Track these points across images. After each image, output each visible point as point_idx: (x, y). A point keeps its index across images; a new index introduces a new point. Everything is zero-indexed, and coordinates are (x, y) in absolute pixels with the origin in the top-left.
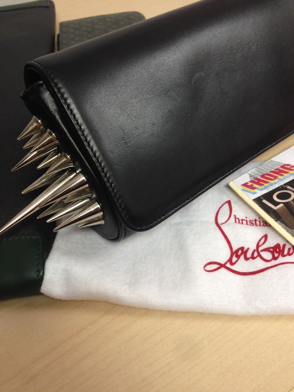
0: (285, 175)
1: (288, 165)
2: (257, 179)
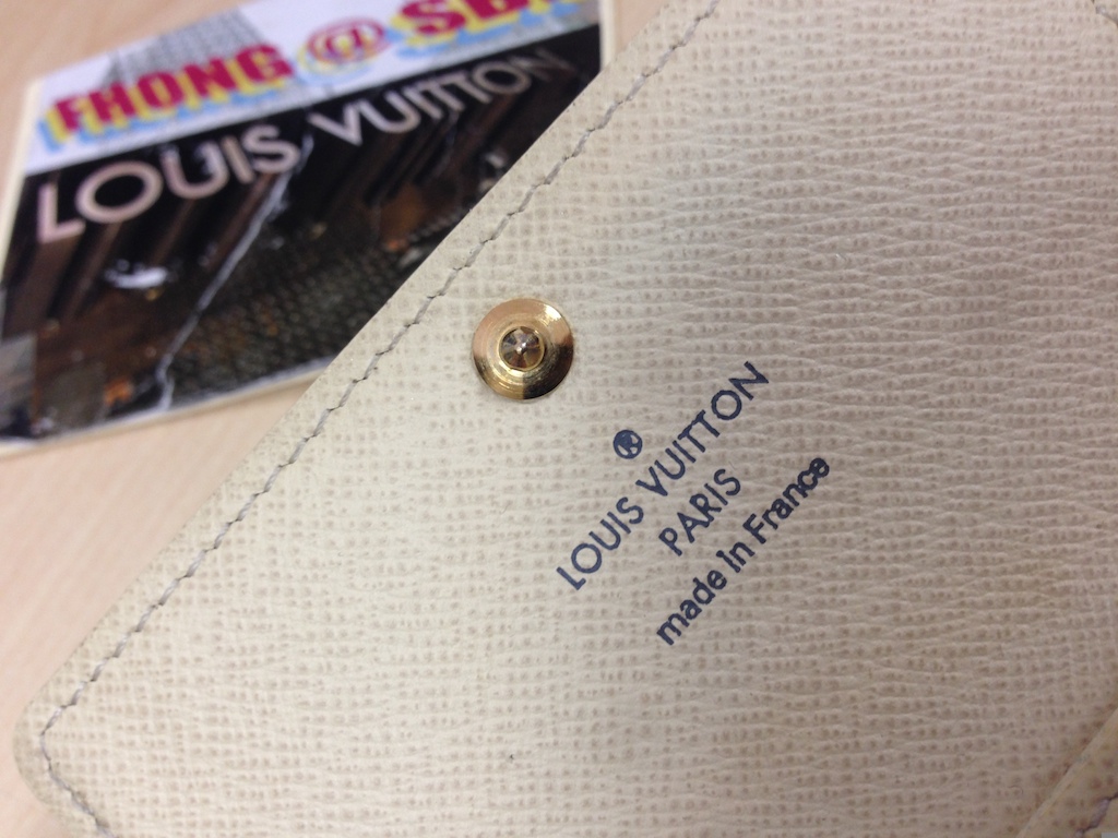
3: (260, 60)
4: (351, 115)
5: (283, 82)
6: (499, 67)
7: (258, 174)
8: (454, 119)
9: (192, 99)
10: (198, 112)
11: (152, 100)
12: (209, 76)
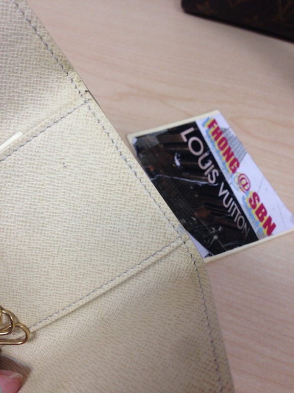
0: (224, 158)
1: (238, 165)
2: (221, 133)
3: (235, 164)
4: (226, 191)
5: (231, 172)
6: (244, 221)
7: (207, 176)
8: (229, 215)
9: (222, 153)
10: (219, 155)
11: (219, 143)
12: (228, 154)
